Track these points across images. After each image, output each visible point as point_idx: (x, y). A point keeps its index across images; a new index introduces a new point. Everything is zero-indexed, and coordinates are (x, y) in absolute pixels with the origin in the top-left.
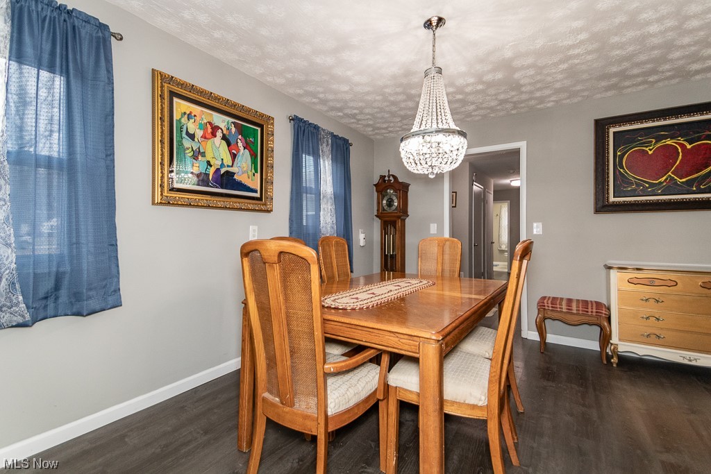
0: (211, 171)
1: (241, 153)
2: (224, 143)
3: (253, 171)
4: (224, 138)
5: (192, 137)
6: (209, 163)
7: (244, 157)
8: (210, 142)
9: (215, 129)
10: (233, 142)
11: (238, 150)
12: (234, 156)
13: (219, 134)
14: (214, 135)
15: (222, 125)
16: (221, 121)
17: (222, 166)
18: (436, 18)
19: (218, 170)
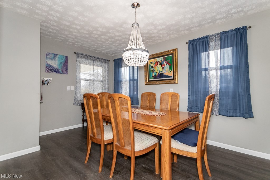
0: (157, 74)
1: (165, 66)
2: (160, 65)
3: (170, 70)
4: (160, 64)
5: (152, 67)
6: (156, 73)
7: (167, 67)
8: (156, 67)
9: (157, 62)
10: (163, 64)
11: (164, 65)
12: (163, 68)
13: (159, 63)
14: (157, 64)
15: (160, 61)
16: (159, 60)
17: (160, 72)
18: (136, 3)
19: (159, 73)
